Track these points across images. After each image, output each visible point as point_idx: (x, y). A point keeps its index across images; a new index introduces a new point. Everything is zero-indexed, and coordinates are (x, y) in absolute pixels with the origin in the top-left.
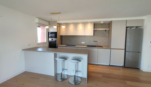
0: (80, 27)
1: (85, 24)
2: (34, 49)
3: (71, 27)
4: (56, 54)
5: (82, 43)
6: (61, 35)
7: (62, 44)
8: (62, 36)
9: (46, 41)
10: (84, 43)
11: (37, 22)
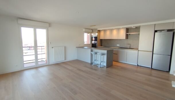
0: (115, 32)
1: (118, 29)
2: (83, 47)
3: (108, 33)
4: (93, 50)
5: (117, 45)
6: (100, 39)
7: (101, 46)
8: (102, 39)
9: (90, 43)
10: (119, 45)
11: (84, 31)
